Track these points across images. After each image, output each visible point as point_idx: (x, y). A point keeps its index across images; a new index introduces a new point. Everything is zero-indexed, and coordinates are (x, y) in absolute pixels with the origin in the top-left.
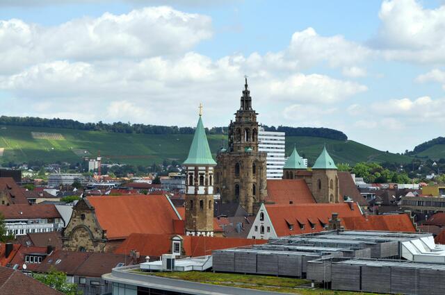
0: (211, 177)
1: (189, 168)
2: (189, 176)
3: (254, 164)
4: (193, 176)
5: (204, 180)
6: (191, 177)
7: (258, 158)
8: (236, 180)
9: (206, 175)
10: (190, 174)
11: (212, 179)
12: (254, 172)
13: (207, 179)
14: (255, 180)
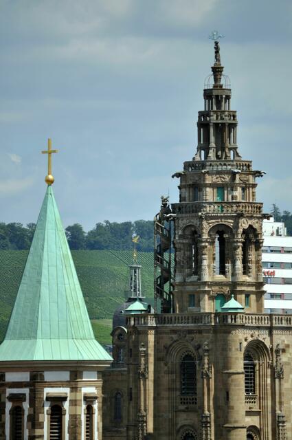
0: (89, 410)
1: (10, 377)
2: (9, 406)
3: (247, 357)
4: (26, 405)
5: (67, 418)
6: (17, 412)
7: (263, 336)
8: (183, 419)
9: (74, 403)
10: (13, 398)
11: (97, 418)
12: (250, 387)
13: (75, 418)
14: (254, 421)
